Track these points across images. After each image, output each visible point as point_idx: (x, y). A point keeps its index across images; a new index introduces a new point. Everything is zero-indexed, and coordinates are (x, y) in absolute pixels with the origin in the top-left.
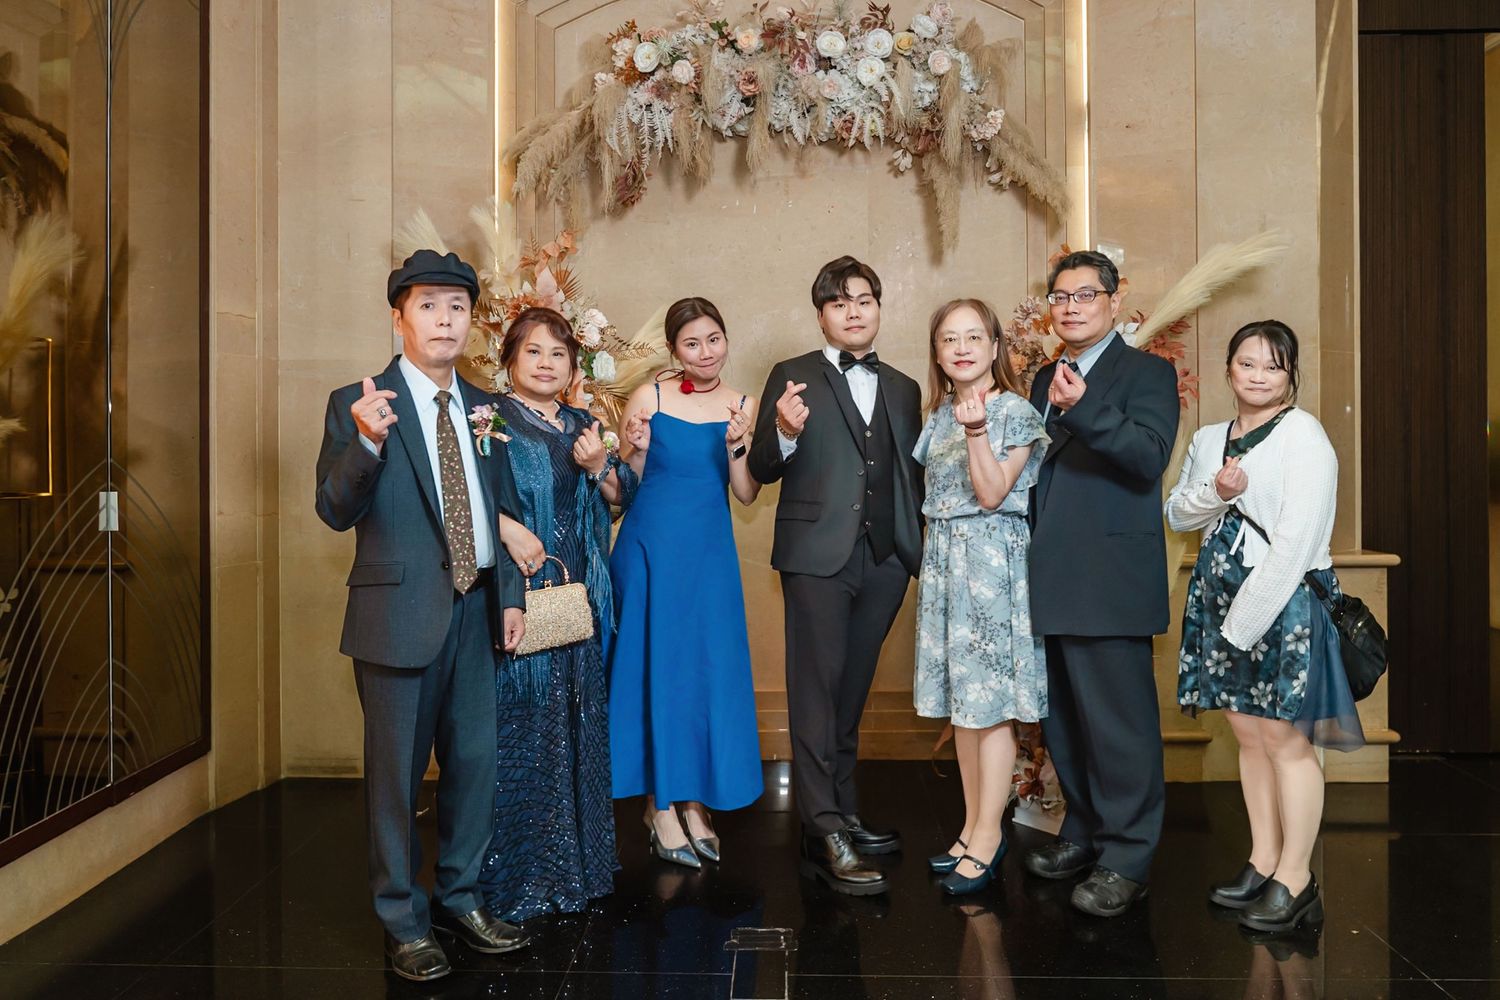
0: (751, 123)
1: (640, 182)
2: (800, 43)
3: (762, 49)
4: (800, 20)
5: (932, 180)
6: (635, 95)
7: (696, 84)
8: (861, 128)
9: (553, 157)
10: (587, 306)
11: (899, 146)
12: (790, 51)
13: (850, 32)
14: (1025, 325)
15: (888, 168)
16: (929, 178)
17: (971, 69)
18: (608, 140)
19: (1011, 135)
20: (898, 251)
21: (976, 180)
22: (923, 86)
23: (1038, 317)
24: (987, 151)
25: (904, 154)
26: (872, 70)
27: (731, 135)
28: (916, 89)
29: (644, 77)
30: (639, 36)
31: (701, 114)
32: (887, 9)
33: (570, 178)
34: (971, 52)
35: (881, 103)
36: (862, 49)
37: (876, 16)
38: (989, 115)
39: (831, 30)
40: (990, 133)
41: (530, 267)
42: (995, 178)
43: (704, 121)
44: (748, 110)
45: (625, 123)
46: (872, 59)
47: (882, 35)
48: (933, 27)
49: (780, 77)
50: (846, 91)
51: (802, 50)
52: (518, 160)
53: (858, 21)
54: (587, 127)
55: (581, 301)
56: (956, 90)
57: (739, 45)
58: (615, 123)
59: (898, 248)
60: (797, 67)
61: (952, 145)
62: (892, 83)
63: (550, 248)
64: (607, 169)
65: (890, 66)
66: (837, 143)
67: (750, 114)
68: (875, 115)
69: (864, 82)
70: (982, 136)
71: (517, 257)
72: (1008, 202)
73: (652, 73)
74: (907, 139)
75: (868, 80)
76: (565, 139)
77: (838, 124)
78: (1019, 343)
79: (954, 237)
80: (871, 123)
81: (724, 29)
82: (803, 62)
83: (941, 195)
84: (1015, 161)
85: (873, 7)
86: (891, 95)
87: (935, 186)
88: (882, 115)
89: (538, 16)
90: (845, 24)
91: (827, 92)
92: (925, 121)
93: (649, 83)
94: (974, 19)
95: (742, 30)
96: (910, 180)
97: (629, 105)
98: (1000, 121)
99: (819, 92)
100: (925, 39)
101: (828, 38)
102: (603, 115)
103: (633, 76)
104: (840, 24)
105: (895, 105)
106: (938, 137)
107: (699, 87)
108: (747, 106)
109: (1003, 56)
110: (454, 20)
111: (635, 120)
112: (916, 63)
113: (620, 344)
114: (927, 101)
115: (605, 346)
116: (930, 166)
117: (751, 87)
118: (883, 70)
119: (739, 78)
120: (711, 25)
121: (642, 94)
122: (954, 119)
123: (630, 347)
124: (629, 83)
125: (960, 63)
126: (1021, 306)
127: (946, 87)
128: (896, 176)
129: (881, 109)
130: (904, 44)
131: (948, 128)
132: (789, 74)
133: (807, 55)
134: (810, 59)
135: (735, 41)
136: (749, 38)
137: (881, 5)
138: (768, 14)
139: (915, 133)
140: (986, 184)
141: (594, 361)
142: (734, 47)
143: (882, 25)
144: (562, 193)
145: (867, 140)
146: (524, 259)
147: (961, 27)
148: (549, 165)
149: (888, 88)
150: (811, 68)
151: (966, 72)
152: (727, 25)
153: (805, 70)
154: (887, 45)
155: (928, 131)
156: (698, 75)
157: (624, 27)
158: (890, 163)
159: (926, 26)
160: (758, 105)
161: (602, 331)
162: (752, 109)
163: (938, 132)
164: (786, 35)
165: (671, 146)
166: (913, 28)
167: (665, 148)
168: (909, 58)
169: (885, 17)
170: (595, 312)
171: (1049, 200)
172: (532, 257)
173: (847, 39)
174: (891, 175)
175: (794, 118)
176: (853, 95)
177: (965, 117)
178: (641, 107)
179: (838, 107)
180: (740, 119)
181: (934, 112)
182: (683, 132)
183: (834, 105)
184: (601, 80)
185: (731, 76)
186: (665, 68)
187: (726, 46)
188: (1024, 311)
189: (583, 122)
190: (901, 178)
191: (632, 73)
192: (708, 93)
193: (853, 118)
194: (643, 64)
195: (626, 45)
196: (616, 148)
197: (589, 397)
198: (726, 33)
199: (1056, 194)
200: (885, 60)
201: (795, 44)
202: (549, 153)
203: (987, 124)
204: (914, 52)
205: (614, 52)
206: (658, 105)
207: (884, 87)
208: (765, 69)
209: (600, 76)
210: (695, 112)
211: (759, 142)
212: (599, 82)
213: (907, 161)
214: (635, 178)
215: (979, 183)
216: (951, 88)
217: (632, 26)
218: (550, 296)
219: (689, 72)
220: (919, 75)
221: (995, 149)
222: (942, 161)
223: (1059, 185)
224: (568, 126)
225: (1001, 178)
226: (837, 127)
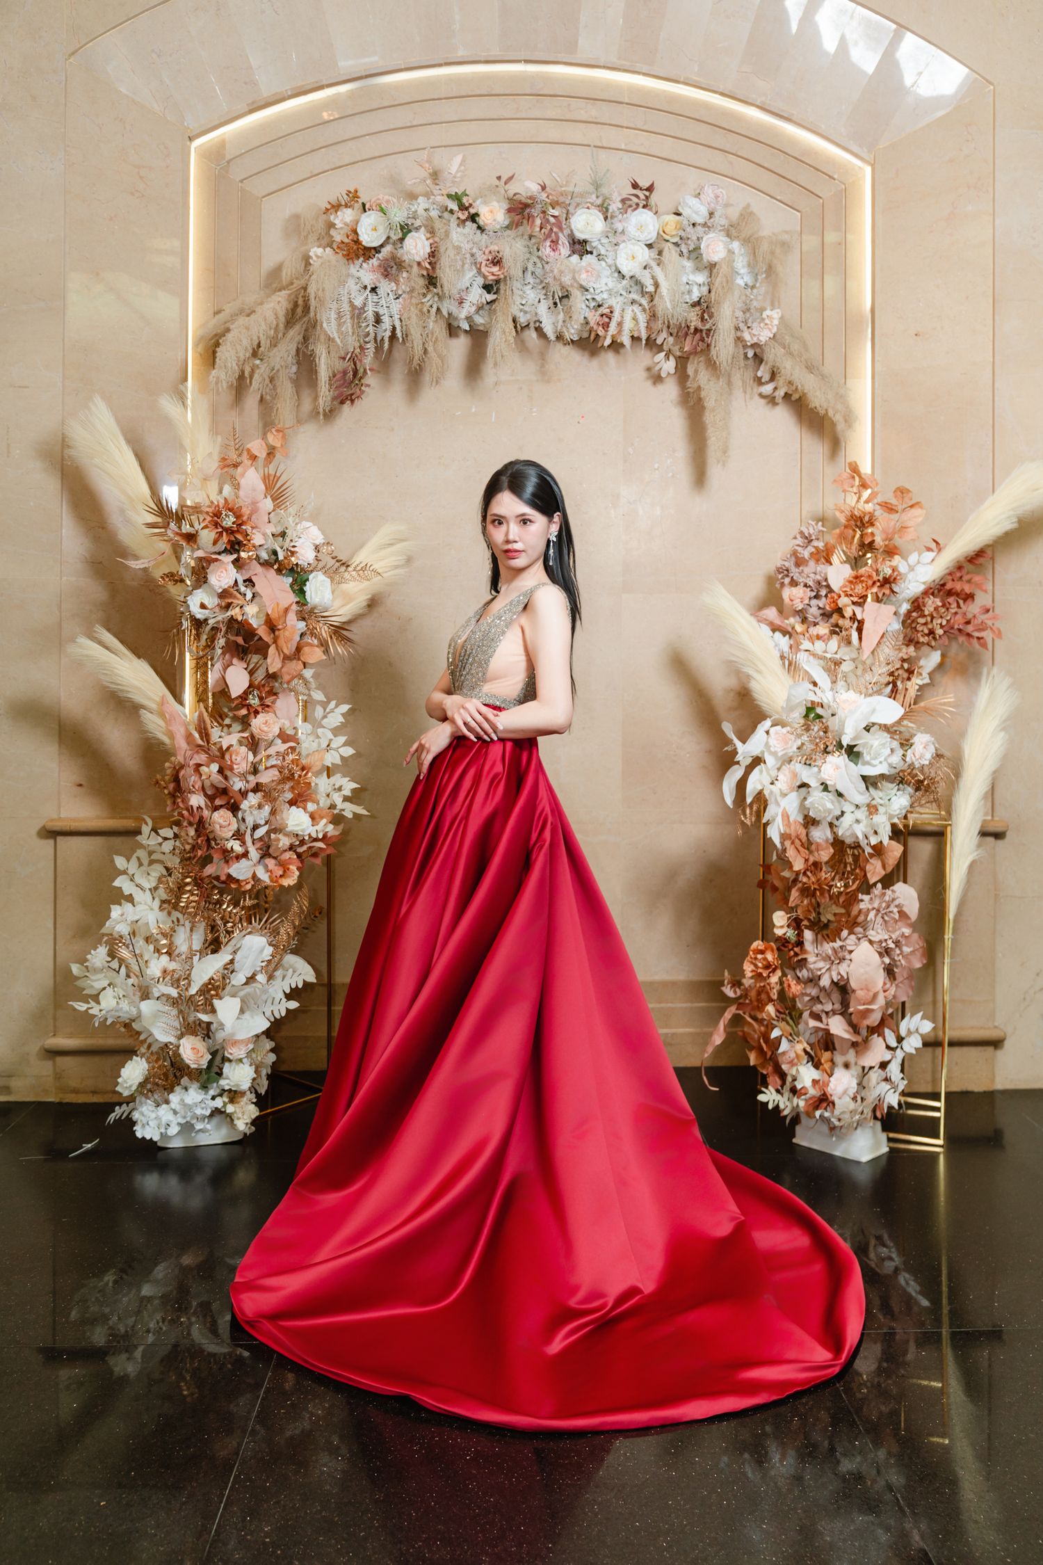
0: (492, 313)
1: (361, 378)
2: (552, 220)
3: (507, 227)
4: (550, 197)
5: (699, 387)
6: (358, 274)
7: (430, 263)
8: (620, 324)
9: (259, 343)
10: (300, 517)
11: (660, 348)
12: (541, 228)
13: (610, 211)
14: (806, 554)
15: (644, 374)
16: (696, 385)
17: (746, 259)
18: (325, 325)
19: (788, 339)
20: (658, 469)
21: (745, 392)
22: (692, 277)
23: (821, 545)
24: (759, 359)
25: (668, 358)
26: (634, 258)
27: (468, 328)
28: (685, 280)
29: (368, 253)
30: (364, 205)
31: (436, 299)
32: (650, 189)
33: (278, 370)
34: (746, 241)
35: (643, 293)
36: (623, 232)
37: (637, 196)
38: (764, 315)
39: (588, 208)
40: (764, 335)
41: (231, 470)
42: (767, 389)
43: (438, 309)
44: (490, 297)
45: (346, 307)
46: (633, 244)
47: (644, 216)
48: (704, 211)
49: (528, 259)
50: (604, 280)
51: (555, 229)
52: (217, 344)
53: (619, 199)
54: (299, 310)
55: (292, 510)
56: (729, 282)
57: (482, 220)
58: (334, 306)
59: (656, 466)
60: (548, 249)
61: (723, 347)
62: (658, 272)
63: (258, 447)
64: (323, 360)
65: (654, 253)
66: (589, 344)
67: (493, 302)
68: (636, 308)
69: (624, 271)
70: (755, 340)
71: (216, 457)
72: (782, 417)
73: (377, 250)
74: (671, 340)
75: (629, 268)
76: (275, 322)
77: (594, 318)
78: (797, 574)
79: (725, 452)
80: (631, 320)
81: (465, 200)
82: (555, 243)
83: (710, 403)
84: (792, 370)
85: (635, 186)
86: (657, 285)
87: (703, 394)
88: (644, 310)
89: (242, 181)
90: (604, 201)
91: (583, 278)
92: (693, 318)
93: (374, 262)
94: (748, 205)
95: (485, 203)
96: (670, 390)
97: (351, 283)
98: (776, 322)
99: (574, 278)
100: (694, 225)
101: (584, 217)
102: (320, 293)
103: (357, 251)
104: (599, 202)
105: (661, 297)
106: (708, 336)
107: (433, 268)
108: (489, 292)
109: (778, 251)
110: (141, 178)
111: (358, 302)
112: (685, 251)
113: (338, 564)
114: (695, 296)
115: (321, 565)
116: (696, 371)
117: (495, 269)
118: (647, 257)
119: (481, 258)
120: (449, 196)
121: (366, 272)
122: (726, 317)
123: (350, 569)
124: (352, 259)
125: (733, 253)
126: (802, 533)
127: (719, 279)
128: (654, 383)
129: (644, 302)
130: (671, 229)
131: (720, 326)
132: (539, 257)
133: (560, 235)
134: (564, 240)
135: (477, 215)
136: (493, 213)
137: (644, 183)
138: (513, 188)
139: (682, 332)
140: (757, 398)
141: (307, 583)
142: (474, 221)
143: (644, 207)
144: (268, 390)
145: (626, 340)
146: (224, 459)
147: (734, 213)
148: (255, 354)
149: (653, 277)
150: (564, 249)
151: (741, 264)
152: (467, 195)
153: (557, 253)
154: (651, 228)
155: (696, 330)
156: (433, 254)
157: (346, 197)
158: (649, 369)
159: (695, 209)
160: (502, 291)
161: (317, 548)
162: (495, 297)
163: (709, 330)
164: (535, 212)
165: (399, 334)
166: (681, 210)
167: (393, 337)
168: (676, 244)
169: (647, 197)
170: (309, 524)
171: (831, 413)
172: (233, 456)
173: (606, 218)
174: (649, 383)
175: (543, 311)
176: (611, 285)
177: (739, 314)
178: (365, 287)
179: (593, 299)
180: (480, 308)
181: (703, 307)
182: (414, 319)
183: (588, 297)
184: (318, 257)
185: (472, 255)
186: (394, 244)
187: (466, 220)
188: (806, 538)
189: (296, 305)
190: (660, 387)
191: (355, 247)
192: (446, 274)
193: (611, 312)
194: (369, 238)
195: (345, 217)
196: (335, 335)
197: (302, 625)
198: (467, 205)
199: (839, 407)
200: (650, 246)
201: (548, 221)
202: (255, 338)
203: (762, 325)
204: (681, 239)
205: (331, 225)
206: (385, 287)
207: (649, 276)
208: (513, 249)
209: (316, 251)
210: (428, 298)
211: (500, 338)
212: (314, 258)
213: (669, 366)
214: (355, 372)
215: (748, 396)
216: (724, 280)
217: (354, 195)
218: (254, 503)
219: (424, 248)
220: (689, 265)
221: (772, 355)
222: (712, 365)
223: (841, 397)
224: (278, 308)
225: (776, 389)
226: (592, 323)
